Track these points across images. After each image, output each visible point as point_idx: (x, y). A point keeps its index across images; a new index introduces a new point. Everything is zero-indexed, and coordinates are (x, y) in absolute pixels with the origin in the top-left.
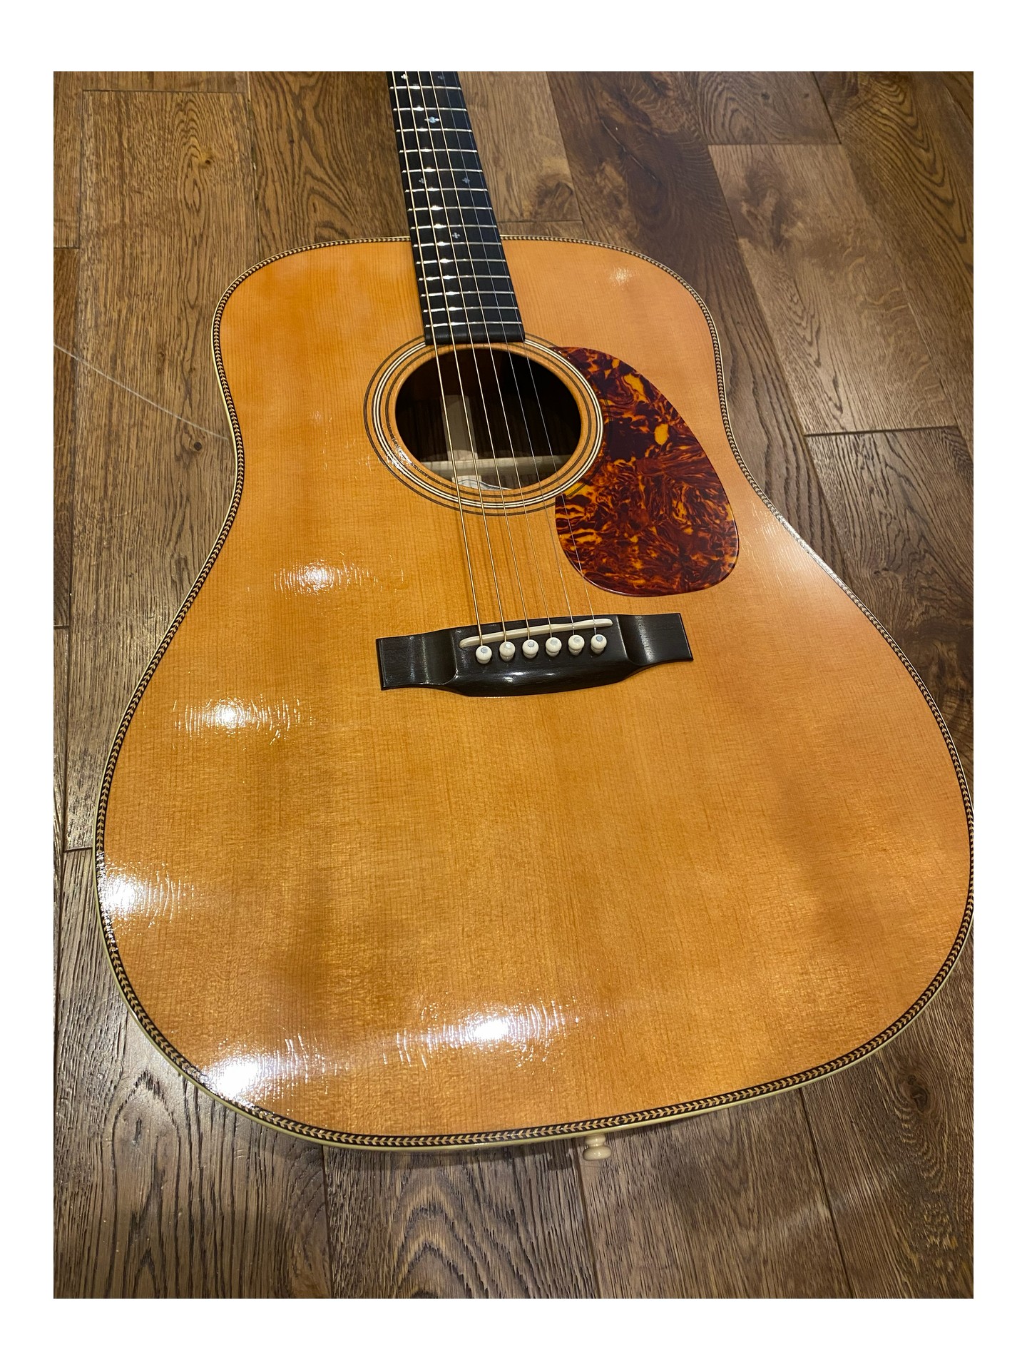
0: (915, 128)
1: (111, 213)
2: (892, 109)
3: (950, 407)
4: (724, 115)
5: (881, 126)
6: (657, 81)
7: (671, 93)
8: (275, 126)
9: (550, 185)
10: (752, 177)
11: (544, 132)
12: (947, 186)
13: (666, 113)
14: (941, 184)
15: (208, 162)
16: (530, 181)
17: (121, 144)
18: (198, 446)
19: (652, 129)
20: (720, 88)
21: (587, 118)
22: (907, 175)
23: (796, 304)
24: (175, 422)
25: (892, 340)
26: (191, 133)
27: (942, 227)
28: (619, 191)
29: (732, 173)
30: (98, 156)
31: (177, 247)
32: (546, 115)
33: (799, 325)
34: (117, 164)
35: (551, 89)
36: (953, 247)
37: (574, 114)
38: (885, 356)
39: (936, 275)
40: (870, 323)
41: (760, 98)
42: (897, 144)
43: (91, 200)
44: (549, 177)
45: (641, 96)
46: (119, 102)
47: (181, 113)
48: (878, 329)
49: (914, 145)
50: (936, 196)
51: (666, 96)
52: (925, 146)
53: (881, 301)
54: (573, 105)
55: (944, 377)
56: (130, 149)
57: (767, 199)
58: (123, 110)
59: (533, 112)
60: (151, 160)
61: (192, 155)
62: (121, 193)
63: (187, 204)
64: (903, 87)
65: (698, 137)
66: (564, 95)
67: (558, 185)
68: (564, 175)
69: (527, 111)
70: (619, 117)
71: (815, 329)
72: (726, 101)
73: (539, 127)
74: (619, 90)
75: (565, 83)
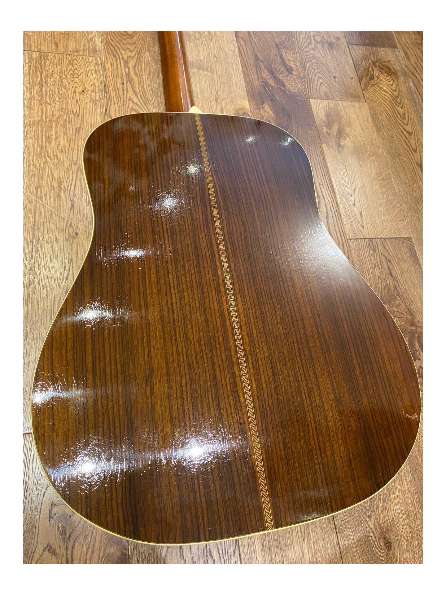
0: (397, 97)
1: (36, 114)
2: (388, 88)
3: (408, 228)
5: (383, 96)
6: (289, 66)
7: (294, 73)
8: (115, 75)
9: (240, 113)
10: (328, 115)
11: (238, 88)
12: (409, 125)
13: (292, 82)
14: (407, 124)
15: (83, 91)
16: (232, 111)
17: (42, 79)
18: (77, 234)
19: (286, 89)
20: (315, 72)
21: (257, 82)
22: (393, 119)
23: (346, 177)
24: (66, 221)
25: (385, 196)
26: (75, 76)
27: (407, 145)
28: (270, 118)
29: (320, 112)
30: (30, 85)
31: (68, 133)
32: (239, 79)
33: (347, 186)
34: (39, 89)
35: (242, 66)
36: (411, 154)
37: (251, 79)
38: (382, 204)
39: (404, 167)
40: (376, 188)
41: (333, 78)
42: (389, 104)
43: (27, 107)
44: (240, 109)
45: (282, 73)
46: (41, 57)
47: (71, 66)
48: (380, 190)
49: (397, 105)
50: (405, 130)
51: (292, 74)
52: (401, 106)
53: (381, 178)
54: (251, 75)
55: (406, 215)
56: (46, 82)
57: (334, 126)
58: (43, 62)
59: (234, 77)
60: (56, 88)
61: (76, 87)
62: (41, 104)
63: (73, 112)
64: (393, 77)
65: (305, 95)
66: (247, 70)
67: (244, 114)
68: (247, 109)
69: (231, 76)
70: (271, 82)
71: (353, 188)
72: (318, 78)
73: (236, 84)
74: (272, 69)
75: (248, 64)
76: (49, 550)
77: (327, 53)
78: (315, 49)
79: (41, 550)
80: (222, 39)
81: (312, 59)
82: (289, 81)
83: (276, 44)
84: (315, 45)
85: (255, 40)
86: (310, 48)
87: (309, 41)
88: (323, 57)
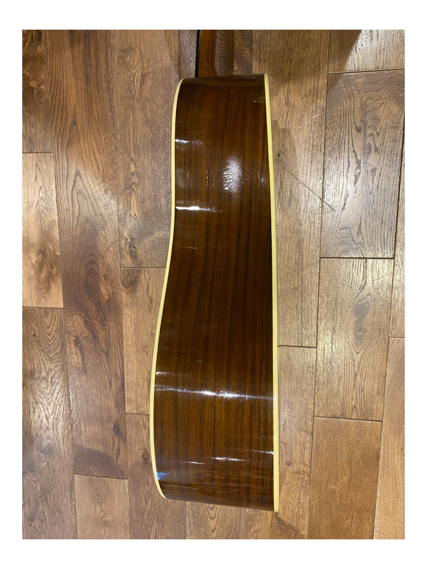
1: (307, 276)
4: (53, 325)
6: (78, 346)
7: (73, 338)
9: (131, 287)
10: (48, 288)
11: (130, 317)
13: (77, 327)
16: (139, 290)
17: (301, 316)
19: (85, 318)
20: (52, 341)
21: (111, 325)
23: (43, 219)
28: (104, 283)
29: (56, 292)
32: (127, 328)
33: (44, 208)
34: (303, 304)
35: (123, 343)
37: (116, 328)
41: (37, 334)
44: (131, 292)
45: (85, 338)
46: (302, 340)
51: (75, 337)
54: (115, 333)
57: (44, 276)
58: (300, 335)
59: (132, 329)
60: (290, 306)
62: (302, 287)
65: (66, 312)
66: (118, 340)
67: (128, 287)
68: (125, 293)
69: (135, 330)
70: (97, 326)
71: (39, 205)
72: (51, 334)
73: (131, 321)
74: (95, 341)
75: (117, 347)
77: (37, 365)
78: (49, 370)
80: (138, 375)
81: (53, 356)
82: (80, 329)
83: (87, 373)
84: (48, 376)
85: (106, 378)
86: (54, 372)
87: (53, 380)
88: (42, 360)
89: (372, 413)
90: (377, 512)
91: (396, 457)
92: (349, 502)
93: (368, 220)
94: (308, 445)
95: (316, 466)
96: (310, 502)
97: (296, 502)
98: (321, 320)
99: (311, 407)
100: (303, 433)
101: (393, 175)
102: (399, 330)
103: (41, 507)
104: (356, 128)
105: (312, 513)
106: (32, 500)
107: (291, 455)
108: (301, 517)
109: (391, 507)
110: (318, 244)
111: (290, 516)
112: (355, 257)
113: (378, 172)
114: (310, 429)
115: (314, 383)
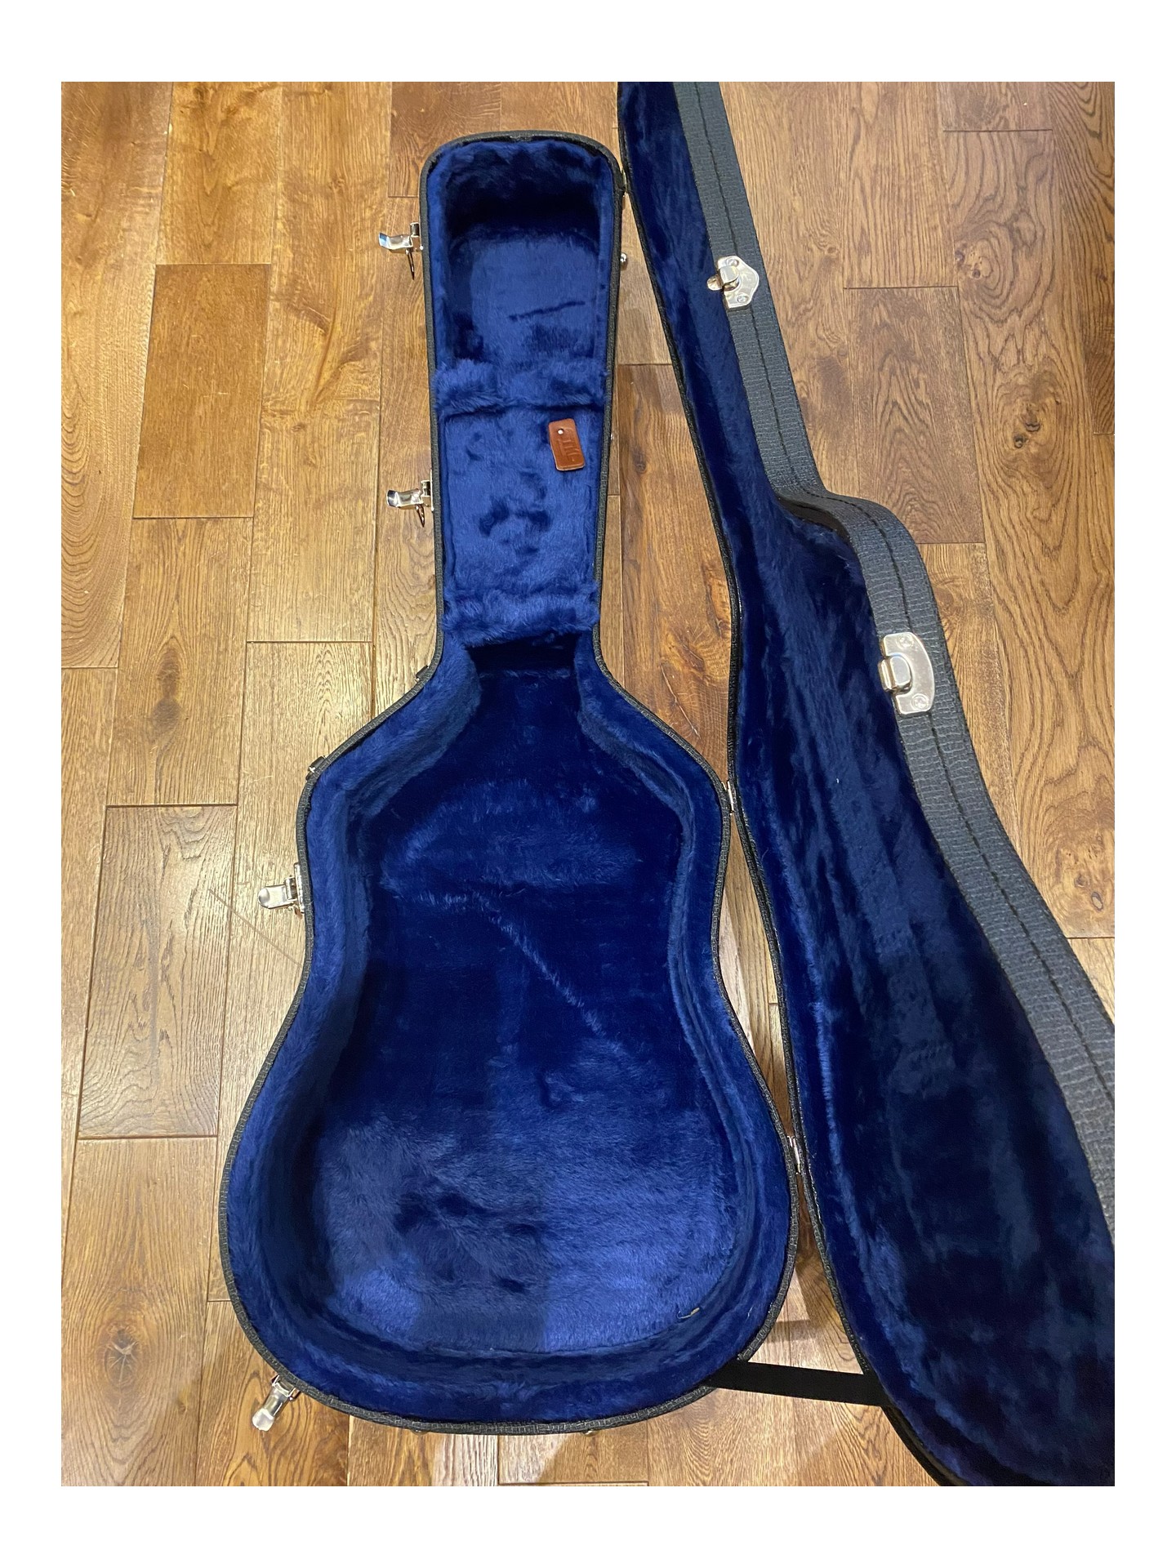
1: (262, 770)
19: (705, 677)
21: (650, 665)
45: (703, 636)
54: (640, 650)
56: (279, 704)
70: (677, 663)
74: (684, 632)
75: (638, 621)
76: (249, 1462)
79: (239, 1460)
82: (716, 653)
83: (703, 566)
85: (660, 562)
89: (149, 532)
90: (145, 359)
91: (110, 459)
92: (194, 369)
93: (151, 873)
94: (265, 464)
95: (250, 428)
96: (264, 361)
97: (288, 360)
98: (238, 692)
99: (258, 535)
100: (274, 486)
101: (107, 953)
102: (100, 682)
103: (807, 288)
104: (168, 1037)
105: (260, 343)
106: (827, 301)
107: (296, 443)
108: (281, 331)
109: (120, 369)
110: (241, 830)
111: (300, 333)
112: (177, 809)
113: (132, 960)
114: (261, 494)
115: (253, 577)
